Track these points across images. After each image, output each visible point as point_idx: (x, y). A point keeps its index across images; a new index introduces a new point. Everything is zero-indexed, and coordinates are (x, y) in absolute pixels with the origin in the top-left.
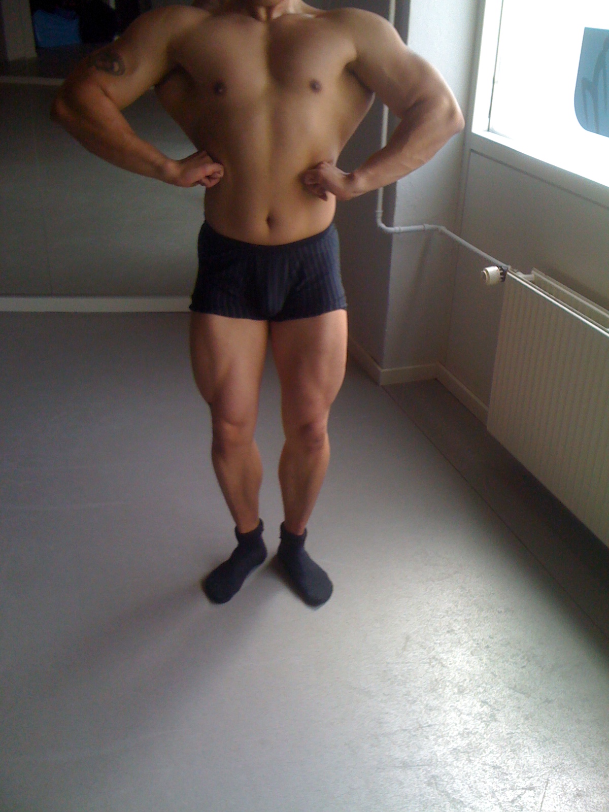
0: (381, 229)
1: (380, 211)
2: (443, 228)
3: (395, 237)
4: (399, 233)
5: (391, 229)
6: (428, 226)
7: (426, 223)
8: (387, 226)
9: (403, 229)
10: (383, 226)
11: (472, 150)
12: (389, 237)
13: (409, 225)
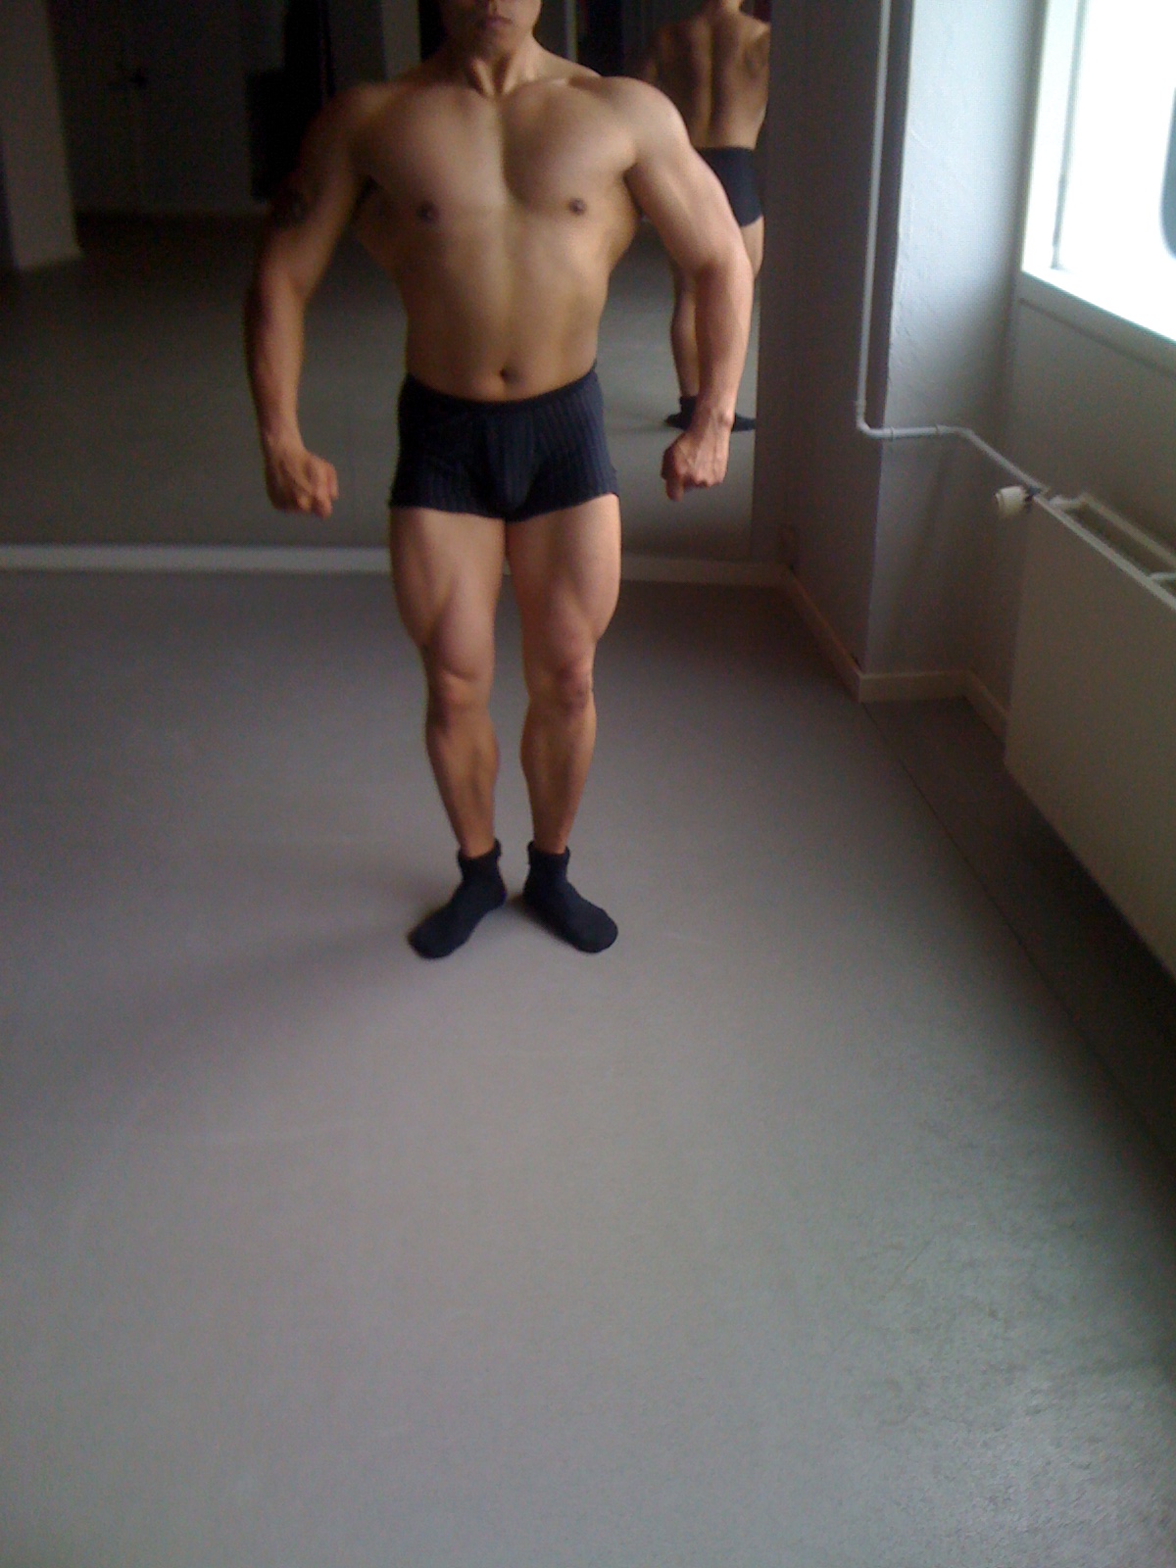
0: (861, 433)
1: (861, 403)
2: (970, 434)
3: (885, 445)
4: (891, 439)
5: (877, 433)
6: (943, 429)
7: (942, 424)
8: (871, 426)
9: (897, 432)
10: (864, 427)
11: (1022, 301)
12: (876, 444)
13: (912, 426)
